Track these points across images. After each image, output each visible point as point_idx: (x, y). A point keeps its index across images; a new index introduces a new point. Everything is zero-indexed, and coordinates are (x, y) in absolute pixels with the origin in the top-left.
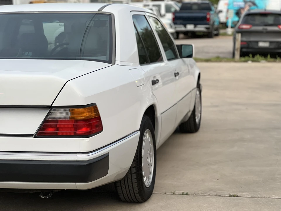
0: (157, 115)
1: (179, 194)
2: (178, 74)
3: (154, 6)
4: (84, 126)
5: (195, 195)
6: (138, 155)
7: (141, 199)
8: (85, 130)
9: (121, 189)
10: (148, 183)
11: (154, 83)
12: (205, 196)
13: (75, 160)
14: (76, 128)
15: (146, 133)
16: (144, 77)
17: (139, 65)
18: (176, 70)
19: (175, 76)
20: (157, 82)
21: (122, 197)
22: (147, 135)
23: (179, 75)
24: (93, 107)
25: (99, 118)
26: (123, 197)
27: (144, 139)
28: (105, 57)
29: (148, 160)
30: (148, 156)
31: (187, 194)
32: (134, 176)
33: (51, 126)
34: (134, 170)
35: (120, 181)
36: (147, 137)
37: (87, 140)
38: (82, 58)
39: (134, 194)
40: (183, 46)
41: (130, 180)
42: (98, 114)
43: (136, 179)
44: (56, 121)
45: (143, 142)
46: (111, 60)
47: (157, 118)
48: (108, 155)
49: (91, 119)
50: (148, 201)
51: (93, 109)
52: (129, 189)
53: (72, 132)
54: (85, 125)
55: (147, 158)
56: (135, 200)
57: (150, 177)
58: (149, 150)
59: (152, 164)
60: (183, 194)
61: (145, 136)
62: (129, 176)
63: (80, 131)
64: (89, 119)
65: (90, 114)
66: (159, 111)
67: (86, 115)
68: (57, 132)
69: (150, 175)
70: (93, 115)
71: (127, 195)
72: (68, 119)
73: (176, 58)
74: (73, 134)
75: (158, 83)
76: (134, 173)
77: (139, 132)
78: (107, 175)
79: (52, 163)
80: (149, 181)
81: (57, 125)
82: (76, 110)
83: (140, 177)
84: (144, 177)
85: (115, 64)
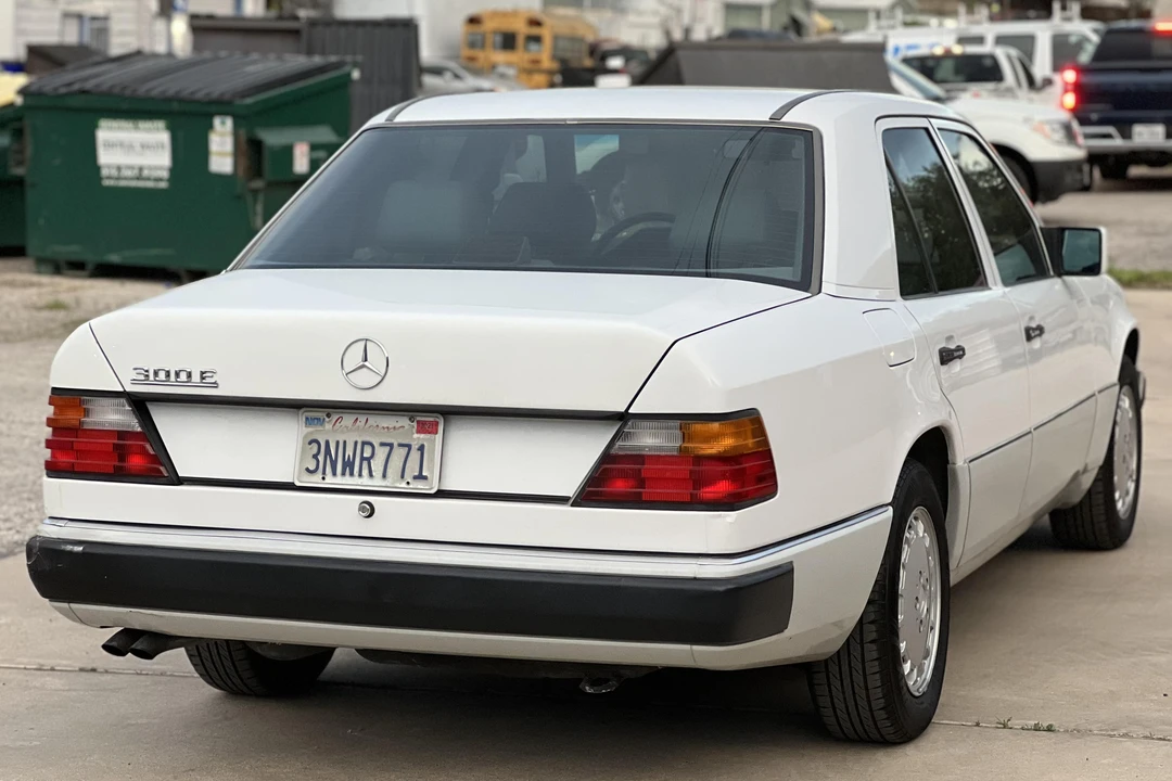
0: (954, 464)
1: (1023, 729)
2: (1041, 330)
3: (1001, 40)
4: (723, 476)
5: (1077, 732)
6: (885, 585)
7: (891, 730)
8: (722, 488)
9: (827, 693)
10: (919, 683)
11: (947, 356)
12: (1111, 736)
13: (692, 575)
14: (699, 481)
15: (916, 519)
16: (913, 336)
17: (899, 298)
18: (1032, 318)
19: (1029, 338)
20: (956, 354)
21: (830, 720)
22: (920, 527)
23: (1045, 336)
24: (749, 421)
25: (766, 454)
26: (833, 719)
27: (907, 534)
28: (791, 268)
29: (920, 608)
30: (921, 594)
31: (1049, 729)
32: (872, 652)
33: (624, 475)
34: (871, 633)
35: (826, 661)
36: (919, 532)
37: (730, 517)
38: (712, 271)
39: (871, 710)
40: (1067, 233)
41: (857, 665)
42: (766, 442)
43: (876, 663)
44: (639, 458)
45: (906, 547)
46: (807, 280)
47: (954, 472)
48: (792, 571)
49: (743, 455)
50: (916, 741)
51: (749, 428)
52: (854, 693)
53: (684, 493)
54: (725, 472)
55: (917, 598)
56: (874, 735)
57: (926, 668)
58: (925, 575)
59: (934, 623)
60: (1037, 728)
61: (910, 527)
62: (856, 652)
63: (708, 492)
64: (736, 456)
65: (741, 442)
66: (962, 451)
67: (727, 443)
68: (640, 493)
69: (925, 658)
70: (750, 445)
71: (849, 714)
72: (675, 453)
73: (1040, 273)
74: (688, 499)
75: (960, 357)
76: (871, 642)
77: (891, 508)
78: (787, 633)
79: (623, 583)
80: (923, 676)
81: (640, 470)
82: (698, 427)
83: (891, 660)
84: (905, 661)
85: (820, 292)
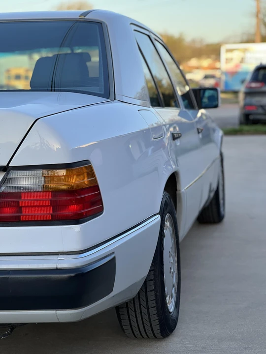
0: (180, 191)
2: (201, 130)
4: (72, 203)
11: (174, 137)
13: (55, 267)
14: (56, 207)
15: (167, 220)
17: (150, 106)
19: (198, 133)
20: (178, 135)
24: (85, 167)
28: (98, 88)
32: (151, 296)
33: (8, 205)
34: (151, 286)
35: (127, 303)
41: (143, 303)
42: (95, 181)
43: (154, 301)
44: (17, 195)
47: (180, 194)
48: (115, 257)
51: (86, 172)
53: (47, 214)
54: (72, 200)
62: (143, 297)
63: (63, 213)
64: (79, 190)
65: (81, 181)
67: (73, 181)
68: (19, 216)
70: (87, 183)
72: (40, 190)
74: (50, 218)
75: (180, 137)
76: (151, 291)
77: (159, 216)
78: (112, 294)
81: (18, 202)
85: (115, 99)
